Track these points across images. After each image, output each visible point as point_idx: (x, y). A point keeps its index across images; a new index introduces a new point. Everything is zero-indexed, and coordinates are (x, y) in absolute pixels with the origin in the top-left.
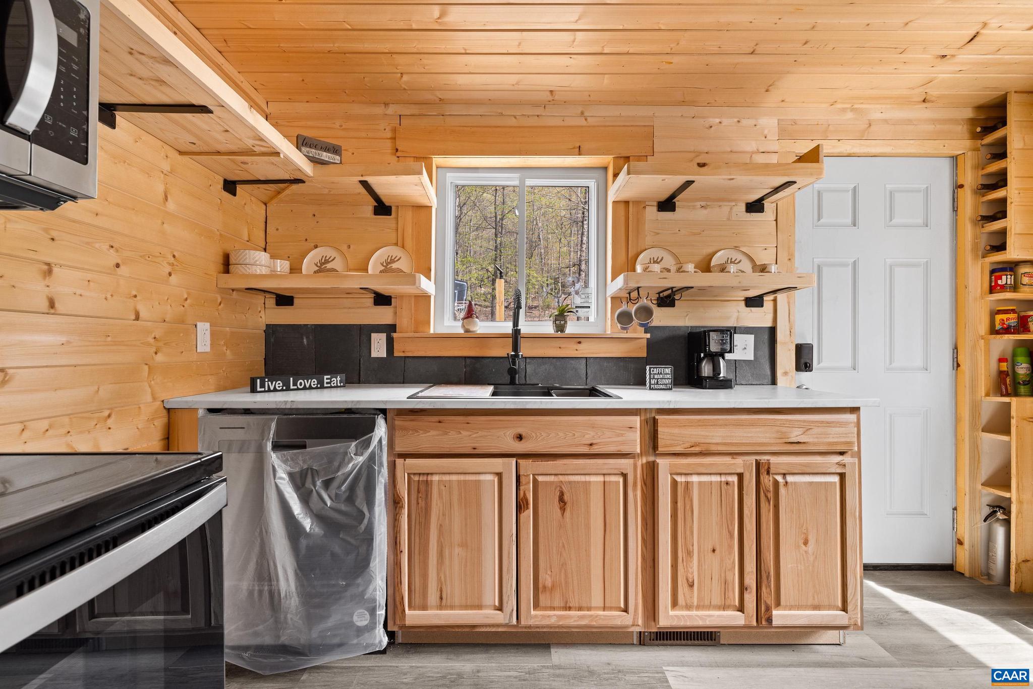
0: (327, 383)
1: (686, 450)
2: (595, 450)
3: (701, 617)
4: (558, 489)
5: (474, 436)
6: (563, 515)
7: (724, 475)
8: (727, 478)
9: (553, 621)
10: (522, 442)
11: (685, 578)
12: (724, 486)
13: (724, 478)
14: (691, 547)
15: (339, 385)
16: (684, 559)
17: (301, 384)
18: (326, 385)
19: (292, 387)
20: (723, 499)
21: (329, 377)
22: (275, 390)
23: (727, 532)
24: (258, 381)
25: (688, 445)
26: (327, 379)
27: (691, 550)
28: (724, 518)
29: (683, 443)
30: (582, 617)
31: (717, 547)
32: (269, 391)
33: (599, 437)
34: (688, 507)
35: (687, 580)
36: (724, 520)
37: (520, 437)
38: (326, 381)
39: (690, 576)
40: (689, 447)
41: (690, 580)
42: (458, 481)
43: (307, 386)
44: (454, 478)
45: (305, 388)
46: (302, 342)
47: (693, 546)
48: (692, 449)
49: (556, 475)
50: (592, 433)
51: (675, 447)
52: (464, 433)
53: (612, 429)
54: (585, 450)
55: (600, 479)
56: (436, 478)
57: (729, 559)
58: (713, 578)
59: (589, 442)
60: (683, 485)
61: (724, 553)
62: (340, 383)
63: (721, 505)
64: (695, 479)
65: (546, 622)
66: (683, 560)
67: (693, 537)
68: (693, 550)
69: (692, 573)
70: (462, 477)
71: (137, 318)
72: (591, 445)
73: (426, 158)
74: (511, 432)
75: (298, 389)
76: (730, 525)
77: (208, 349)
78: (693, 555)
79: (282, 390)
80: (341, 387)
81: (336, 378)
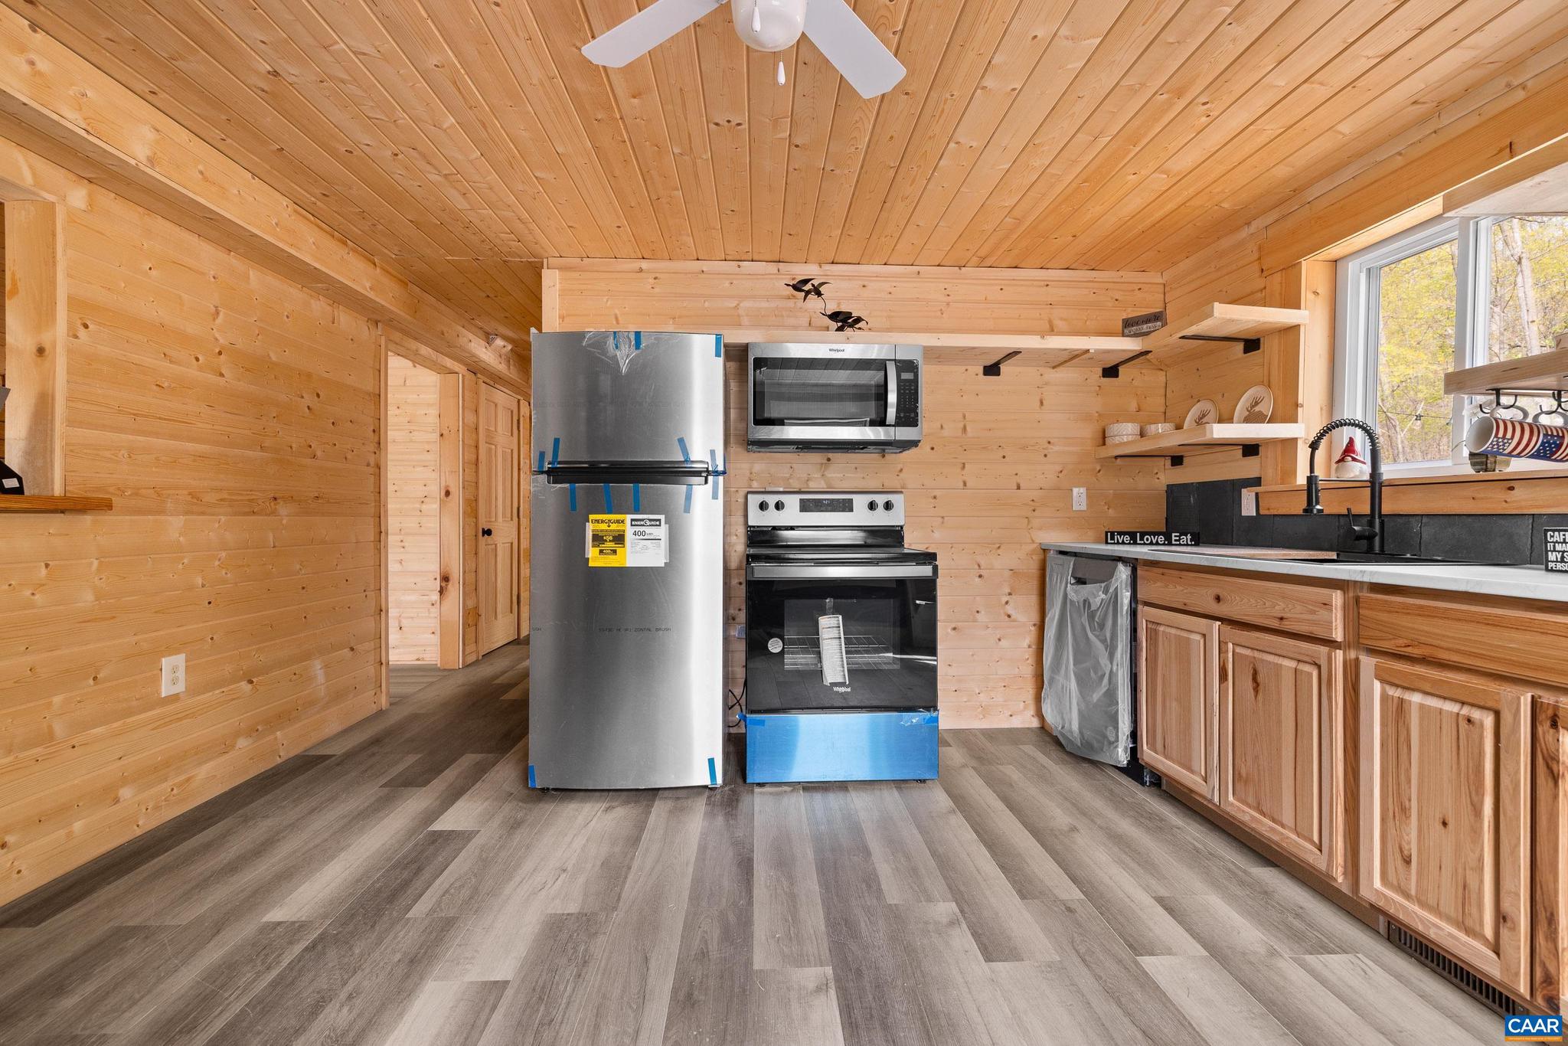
0: (1176, 540)
1: (1399, 649)
2: (1287, 626)
3: (1422, 920)
4: (1252, 665)
5: (1185, 591)
6: (1256, 696)
7: (1469, 707)
8: (1472, 711)
9: (1246, 818)
10: (1221, 603)
11: (1397, 845)
12: (1463, 724)
13: (1465, 711)
14: (1407, 803)
15: (1189, 543)
16: (1397, 814)
17: (1147, 539)
18: (1174, 542)
19: (1139, 542)
20: (1461, 744)
21: (1178, 534)
22: (1123, 543)
23: (1469, 805)
24: (1138, 534)
25: (1401, 642)
26: (1175, 536)
27: (1407, 806)
28: (1462, 775)
29: (1394, 639)
30: (1272, 829)
31: (1450, 819)
32: (1118, 543)
33: (1290, 611)
34: (1402, 739)
35: (1401, 851)
36: (1462, 780)
37: (1218, 599)
38: (1174, 538)
39: (1406, 847)
40: (1403, 645)
41: (1406, 853)
42: (1175, 635)
43: (1154, 542)
44: (1173, 631)
45: (1151, 543)
46: (1190, 501)
47: (1410, 800)
48: (1409, 649)
49: (1252, 649)
50: (1283, 605)
51: (1382, 642)
52: (1179, 588)
53: (1303, 603)
54: (1275, 624)
55: (1293, 664)
56: (1162, 628)
57: (1473, 851)
58: (1443, 867)
59: (1280, 615)
60: (1395, 701)
61: (1462, 835)
62: (1191, 541)
63: (1458, 754)
64: (1416, 698)
65: (1239, 816)
66: (1394, 816)
67: (1410, 788)
68: (1410, 807)
69: (1409, 843)
70: (1179, 633)
71: (1019, 488)
72: (1282, 619)
73: (1295, 265)
74: (1212, 592)
75: (1145, 544)
76: (1473, 793)
77: (1084, 507)
78: (1410, 815)
79: (1129, 544)
80: (1191, 545)
81: (1186, 536)
